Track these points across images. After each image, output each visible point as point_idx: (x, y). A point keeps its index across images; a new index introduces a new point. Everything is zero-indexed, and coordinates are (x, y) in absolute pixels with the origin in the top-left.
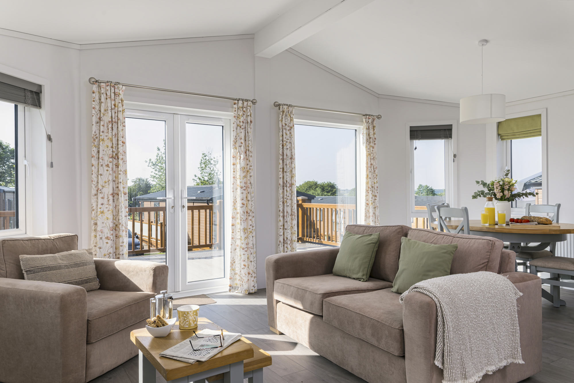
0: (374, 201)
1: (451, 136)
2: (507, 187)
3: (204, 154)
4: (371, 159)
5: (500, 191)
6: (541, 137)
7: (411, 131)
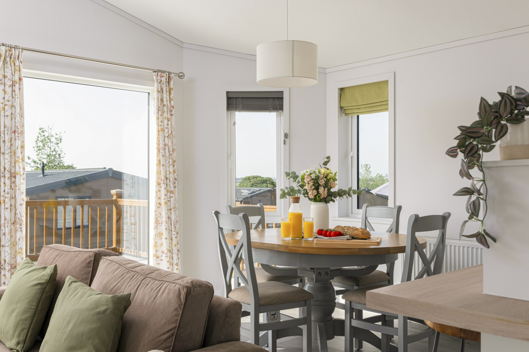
0: (169, 199)
1: (283, 108)
2: (322, 182)
3: (42, 128)
4: (165, 137)
5: (313, 187)
6: (387, 112)
7: (229, 99)
